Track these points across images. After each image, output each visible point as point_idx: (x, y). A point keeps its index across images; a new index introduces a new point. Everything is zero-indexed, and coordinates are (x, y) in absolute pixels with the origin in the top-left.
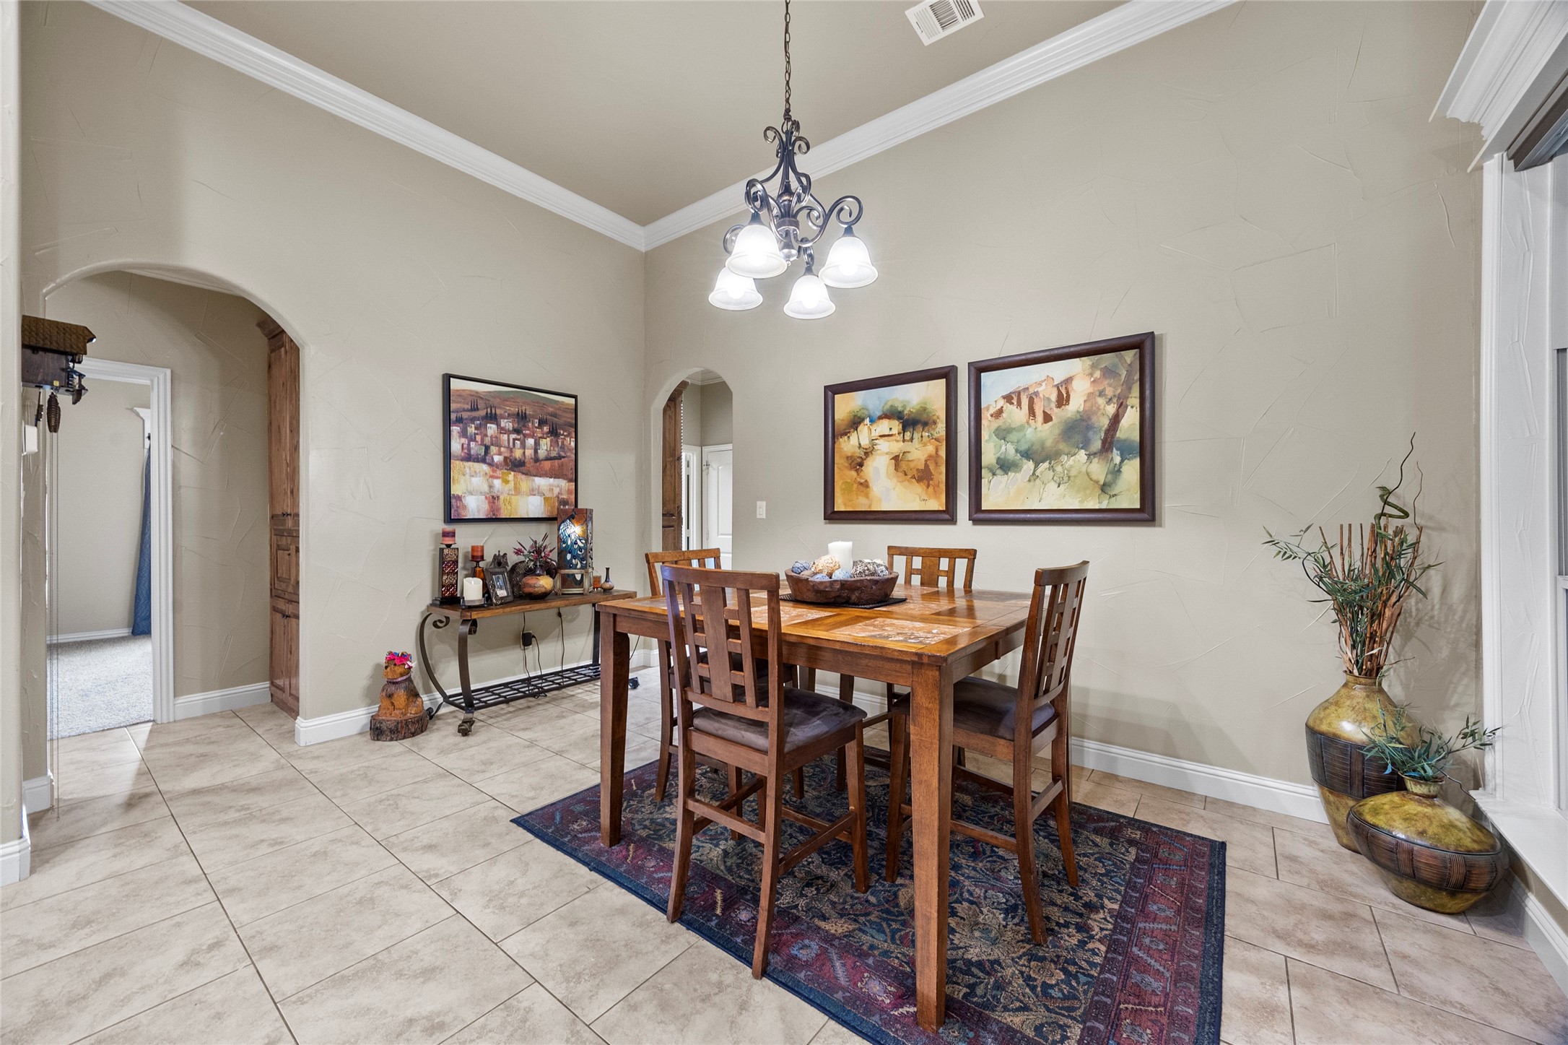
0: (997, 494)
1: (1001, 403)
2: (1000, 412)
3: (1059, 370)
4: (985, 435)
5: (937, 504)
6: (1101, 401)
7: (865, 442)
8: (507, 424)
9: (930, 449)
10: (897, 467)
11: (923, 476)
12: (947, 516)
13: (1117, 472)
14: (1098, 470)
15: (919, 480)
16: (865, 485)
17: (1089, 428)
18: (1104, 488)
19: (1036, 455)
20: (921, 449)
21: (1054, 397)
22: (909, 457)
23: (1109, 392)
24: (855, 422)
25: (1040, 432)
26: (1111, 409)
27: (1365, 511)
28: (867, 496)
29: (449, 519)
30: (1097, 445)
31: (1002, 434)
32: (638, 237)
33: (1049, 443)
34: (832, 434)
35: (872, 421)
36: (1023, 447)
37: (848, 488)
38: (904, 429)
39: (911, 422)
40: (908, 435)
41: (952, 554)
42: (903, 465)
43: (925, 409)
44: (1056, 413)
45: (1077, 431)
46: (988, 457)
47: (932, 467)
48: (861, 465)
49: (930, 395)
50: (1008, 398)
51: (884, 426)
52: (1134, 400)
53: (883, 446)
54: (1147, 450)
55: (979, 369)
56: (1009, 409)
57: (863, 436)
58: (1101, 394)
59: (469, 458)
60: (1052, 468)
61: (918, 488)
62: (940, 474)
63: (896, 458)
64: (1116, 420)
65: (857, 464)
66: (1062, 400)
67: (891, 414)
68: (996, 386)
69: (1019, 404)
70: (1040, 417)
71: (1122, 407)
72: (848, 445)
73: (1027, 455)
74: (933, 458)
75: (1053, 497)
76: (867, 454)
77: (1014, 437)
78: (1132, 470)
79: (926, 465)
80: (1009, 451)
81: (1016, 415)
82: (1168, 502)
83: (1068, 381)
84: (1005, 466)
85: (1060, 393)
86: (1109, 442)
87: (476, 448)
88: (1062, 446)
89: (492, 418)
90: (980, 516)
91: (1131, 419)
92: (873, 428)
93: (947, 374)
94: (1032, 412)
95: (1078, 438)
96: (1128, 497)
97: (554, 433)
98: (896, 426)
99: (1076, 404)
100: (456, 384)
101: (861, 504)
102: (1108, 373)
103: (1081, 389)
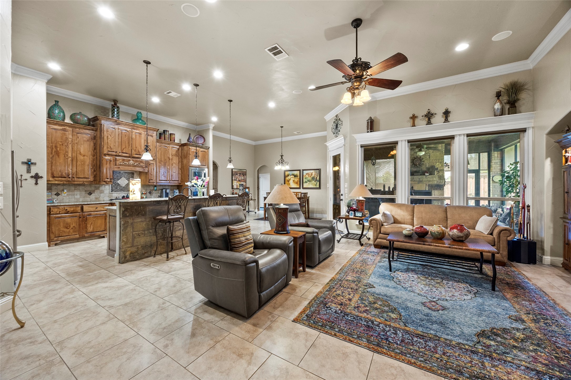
0: (305, 186)
2: (305, 176)
3: (311, 171)
4: (304, 178)
5: (298, 187)
6: (315, 175)
8: (238, 175)
11: (297, 183)
12: (299, 188)
13: (317, 183)
14: (315, 183)
16: (289, 184)
18: (316, 185)
20: (296, 180)
21: (311, 174)
24: (288, 175)
25: (310, 178)
29: (232, 189)
31: (306, 178)
32: (253, 143)
33: (310, 180)
34: (285, 177)
35: (290, 175)
37: (287, 184)
39: (295, 176)
40: (295, 178)
41: (299, 193)
42: (294, 182)
44: (311, 176)
45: (313, 178)
46: (304, 181)
49: (297, 173)
50: (306, 174)
51: (292, 176)
53: (292, 179)
54: (320, 181)
55: (303, 170)
57: (289, 177)
59: (235, 180)
60: (311, 183)
61: (296, 185)
62: (299, 183)
64: (317, 177)
65: (289, 181)
67: (293, 175)
68: (305, 172)
72: (287, 178)
73: (308, 181)
74: (298, 181)
75: (311, 186)
78: (318, 183)
80: (306, 180)
81: (307, 176)
82: (322, 187)
84: (306, 182)
86: (316, 180)
87: (235, 179)
88: (312, 180)
89: (237, 174)
90: (303, 188)
91: (318, 177)
93: (300, 170)
94: (309, 176)
96: (318, 187)
97: (244, 176)
98: (293, 176)
99: (313, 176)
100: (233, 170)
102: (316, 172)
103: (313, 174)
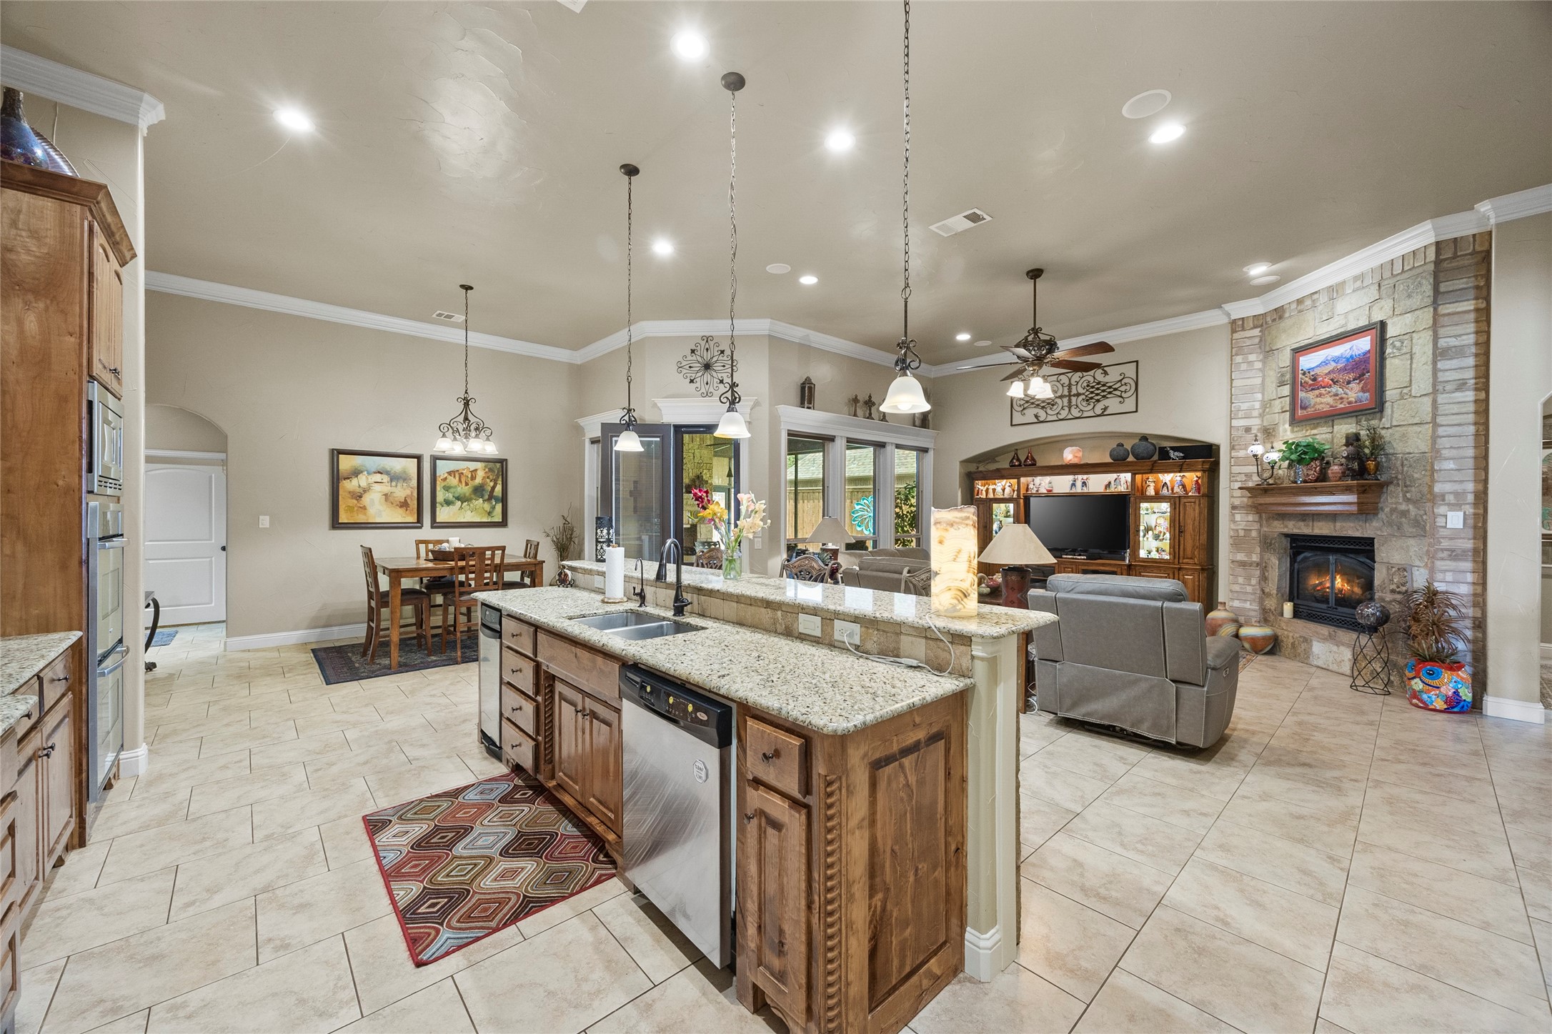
0: (444, 515)
1: (446, 475)
2: (446, 479)
3: (473, 465)
4: (438, 488)
5: (412, 519)
6: (488, 480)
7: (363, 483)
9: (408, 492)
10: (386, 500)
11: (404, 505)
12: (419, 525)
13: (493, 508)
14: (487, 506)
15: (401, 507)
16: (364, 508)
17: (483, 490)
18: (489, 513)
19: (462, 499)
20: (404, 491)
21: (470, 476)
22: (395, 495)
23: (491, 477)
24: (356, 473)
25: (465, 490)
26: (492, 484)
27: (561, 523)
28: (365, 514)
30: (486, 497)
31: (447, 488)
33: (467, 494)
34: (336, 479)
35: (369, 473)
36: (456, 495)
37: (350, 509)
38: (391, 481)
39: (395, 478)
40: (394, 484)
42: (391, 499)
43: (405, 472)
44: (471, 483)
45: (478, 491)
46: (441, 496)
47: (409, 501)
48: (361, 497)
49: (404, 466)
50: (449, 473)
51: (378, 477)
52: (500, 482)
53: (377, 487)
54: (504, 500)
55: (435, 459)
56: (451, 479)
57: (363, 480)
58: (488, 478)
60: (469, 505)
61: (401, 511)
62: (413, 504)
63: (386, 495)
64: (493, 488)
65: (357, 496)
66: (473, 478)
67: (383, 472)
68: (442, 467)
69: (455, 477)
70: (464, 484)
71: (495, 484)
72: (350, 485)
73: (458, 498)
74: (409, 496)
75: (469, 517)
76: (365, 491)
77: (452, 490)
78: (499, 507)
79: (405, 500)
80: (450, 496)
81: (453, 481)
82: (511, 520)
83: (476, 470)
84: (448, 503)
85: (472, 475)
86: (490, 496)
88: (473, 496)
90: (435, 525)
91: (499, 488)
92: (370, 477)
93: (419, 458)
94: (460, 481)
95: (478, 494)
96: (498, 518)
98: (386, 478)
99: (478, 480)
101: (361, 518)
102: (491, 470)
103: (480, 475)
